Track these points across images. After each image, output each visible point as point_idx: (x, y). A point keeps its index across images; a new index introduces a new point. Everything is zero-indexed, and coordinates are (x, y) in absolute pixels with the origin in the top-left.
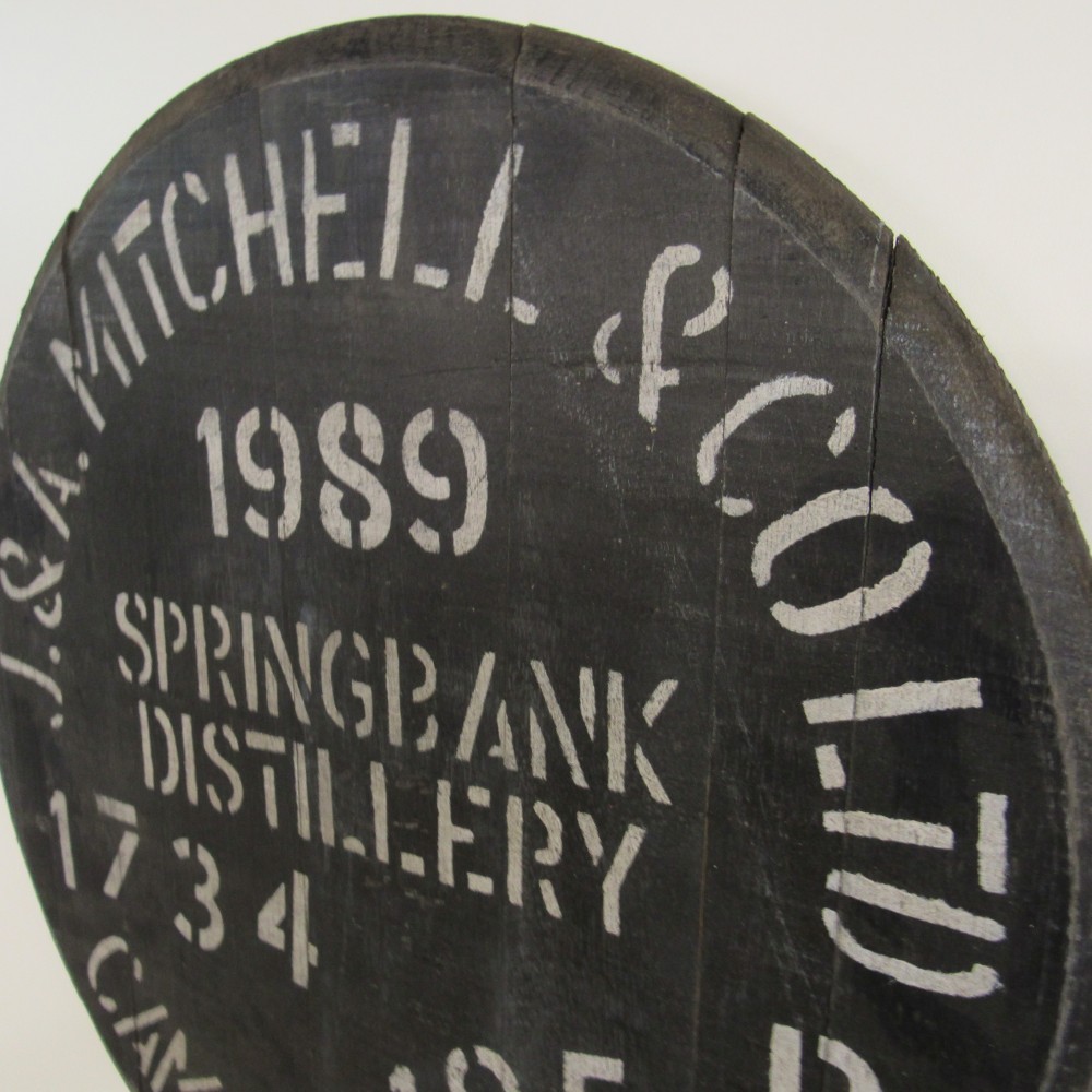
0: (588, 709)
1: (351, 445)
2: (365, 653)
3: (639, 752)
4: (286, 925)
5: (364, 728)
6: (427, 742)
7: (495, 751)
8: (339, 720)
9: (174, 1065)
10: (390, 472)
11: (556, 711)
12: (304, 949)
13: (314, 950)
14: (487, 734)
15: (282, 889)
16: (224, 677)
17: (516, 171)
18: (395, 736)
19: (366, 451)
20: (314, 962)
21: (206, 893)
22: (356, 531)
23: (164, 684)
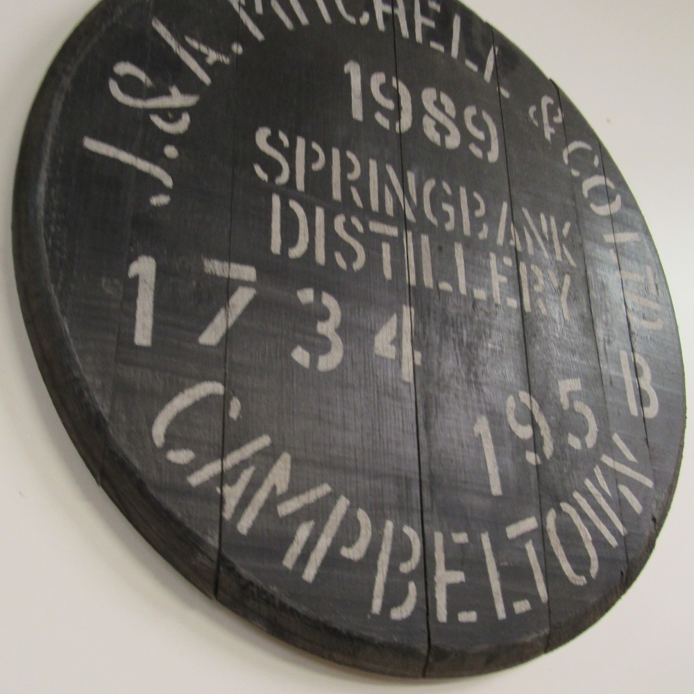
0: (545, 229)
1: (439, 105)
2: (449, 191)
3: (564, 246)
4: (397, 342)
5: (449, 226)
6: (483, 235)
7: (512, 243)
8: (434, 221)
9: (274, 488)
10: (459, 121)
11: (534, 229)
12: (411, 356)
13: (418, 355)
14: (508, 236)
15: (395, 317)
16: (354, 191)
17: (496, 53)
18: (467, 230)
19: (447, 110)
20: (418, 362)
21: (326, 328)
22: (443, 140)
23: (300, 186)
